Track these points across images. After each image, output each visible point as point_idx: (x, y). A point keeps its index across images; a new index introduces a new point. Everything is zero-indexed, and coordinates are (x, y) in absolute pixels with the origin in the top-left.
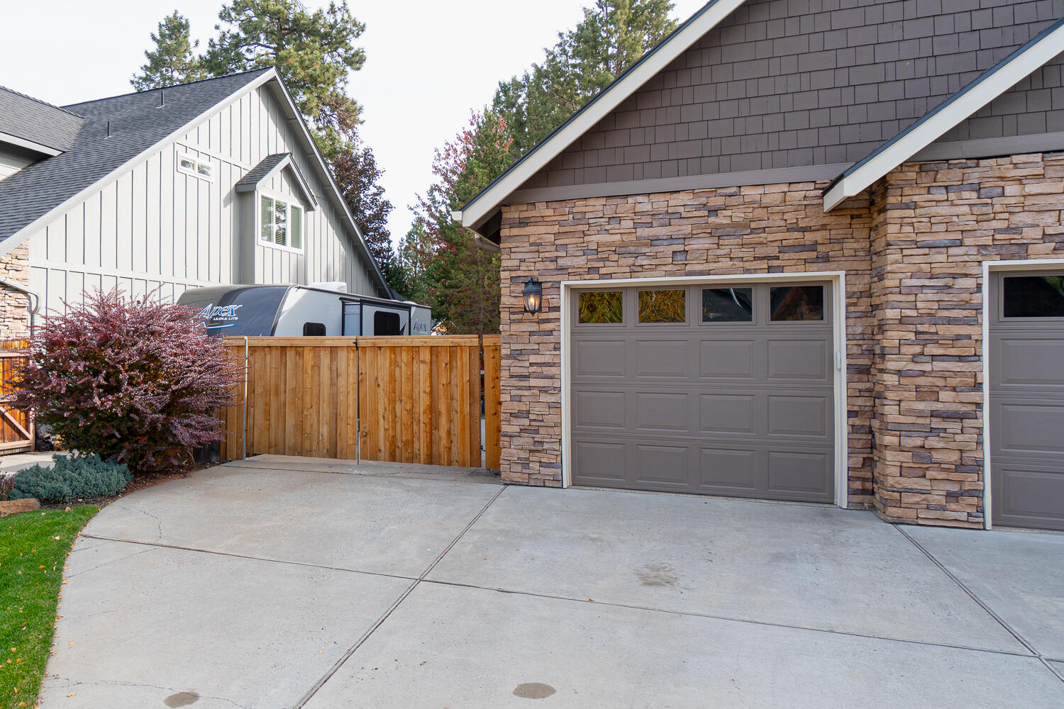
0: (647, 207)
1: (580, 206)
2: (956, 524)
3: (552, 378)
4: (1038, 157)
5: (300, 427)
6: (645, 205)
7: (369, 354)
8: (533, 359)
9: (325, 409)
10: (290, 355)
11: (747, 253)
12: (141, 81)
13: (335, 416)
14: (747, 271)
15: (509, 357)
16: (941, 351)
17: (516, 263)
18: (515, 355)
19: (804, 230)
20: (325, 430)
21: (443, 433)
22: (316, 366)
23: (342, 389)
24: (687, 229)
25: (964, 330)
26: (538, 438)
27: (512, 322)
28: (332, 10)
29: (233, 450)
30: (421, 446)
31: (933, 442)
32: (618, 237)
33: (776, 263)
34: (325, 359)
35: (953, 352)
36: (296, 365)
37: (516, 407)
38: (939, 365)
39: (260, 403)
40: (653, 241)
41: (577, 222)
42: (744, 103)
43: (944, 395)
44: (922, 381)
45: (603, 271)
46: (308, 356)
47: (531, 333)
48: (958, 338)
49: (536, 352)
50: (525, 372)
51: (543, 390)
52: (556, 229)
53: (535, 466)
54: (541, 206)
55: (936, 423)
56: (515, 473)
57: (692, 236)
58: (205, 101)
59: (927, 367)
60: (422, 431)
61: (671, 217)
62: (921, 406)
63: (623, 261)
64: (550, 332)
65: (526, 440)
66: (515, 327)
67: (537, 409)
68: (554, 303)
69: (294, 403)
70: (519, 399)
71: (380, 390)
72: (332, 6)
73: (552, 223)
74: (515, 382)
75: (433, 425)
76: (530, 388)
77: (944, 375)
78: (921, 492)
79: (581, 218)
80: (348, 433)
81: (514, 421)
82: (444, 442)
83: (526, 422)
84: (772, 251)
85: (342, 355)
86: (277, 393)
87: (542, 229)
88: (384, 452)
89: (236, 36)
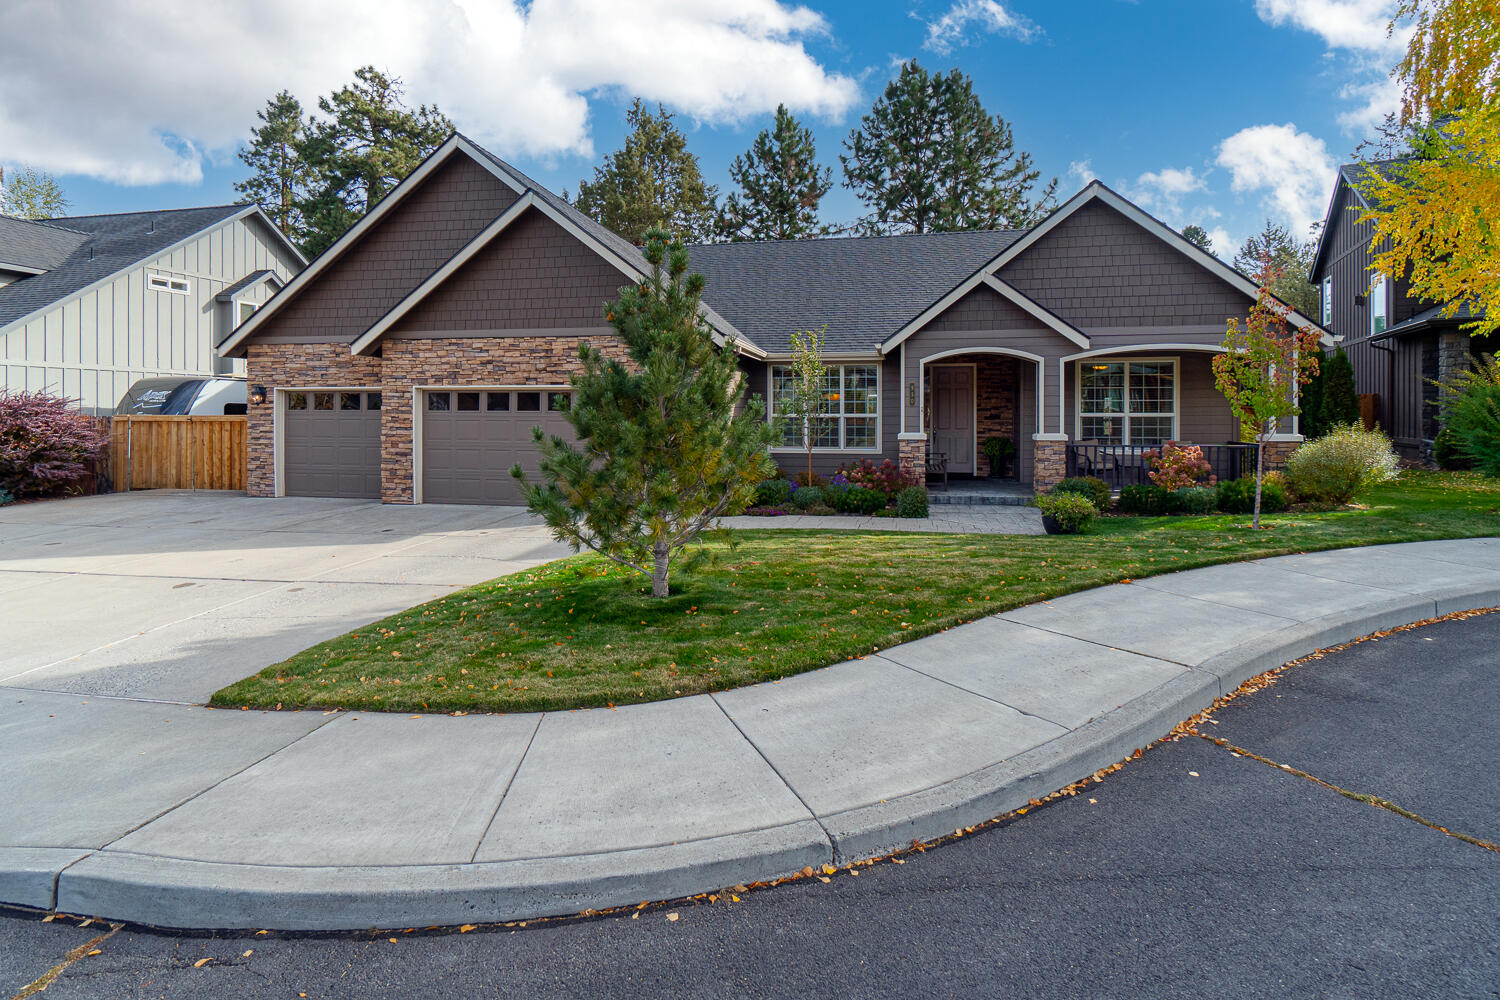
0: (311, 351)
1: (283, 348)
2: (404, 503)
3: (269, 439)
4: (430, 341)
5: (160, 470)
6: (309, 349)
7: (199, 427)
8: (262, 429)
9: (174, 458)
10: (154, 426)
11: (350, 376)
12: (250, 156)
13: (179, 463)
14: (351, 385)
15: (250, 428)
16: (399, 426)
17: (254, 377)
18: (253, 427)
19: (373, 366)
20: (174, 471)
21: (237, 472)
22: (169, 433)
23: (184, 447)
24: (328, 363)
25: (406, 416)
26: (264, 471)
27: (253, 408)
28: (423, 112)
29: (121, 485)
30: (226, 480)
31: (397, 467)
32: (298, 365)
33: (362, 382)
34: (174, 429)
35: (402, 426)
36: (158, 432)
37: (254, 455)
38: (399, 432)
39: (136, 456)
40: (314, 368)
41: (282, 356)
42: (352, 301)
43: (400, 445)
44: (393, 439)
45: (293, 383)
46: (165, 427)
47: (261, 415)
48: (405, 419)
49: (263, 425)
50: (258, 436)
51: (266, 445)
52: (272, 359)
53: (263, 486)
54: (265, 346)
55: (398, 458)
56: (254, 490)
57: (329, 367)
58: (184, 233)
59: (394, 433)
60: (226, 469)
61: (320, 357)
62: (392, 450)
63: (301, 378)
64: (270, 415)
65: (258, 473)
66: (253, 412)
67: (264, 456)
68: (271, 399)
69: (157, 456)
70: (255, 450)
71: (205, 447)
72: (423, 109)
73: (270, 356)
74: (253, 441)
75: (231, 467)
76: (260, 444)
77: (400, 436)
78: (392, 489)
79: (283, 354)
80: (187, 474)
81: (253, 462)
82: (237, 476)
83: (258, 463)
84: (360, 376)
85: (184, 426)
86: (147, 450)
87: (266, 359)
88: (207, 485)
89: (333, 128)
